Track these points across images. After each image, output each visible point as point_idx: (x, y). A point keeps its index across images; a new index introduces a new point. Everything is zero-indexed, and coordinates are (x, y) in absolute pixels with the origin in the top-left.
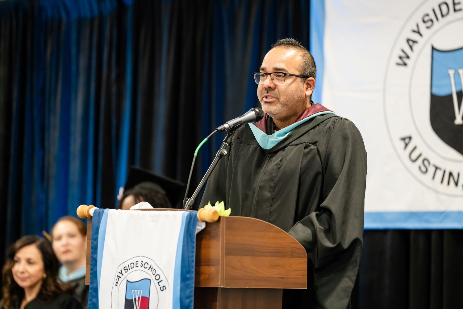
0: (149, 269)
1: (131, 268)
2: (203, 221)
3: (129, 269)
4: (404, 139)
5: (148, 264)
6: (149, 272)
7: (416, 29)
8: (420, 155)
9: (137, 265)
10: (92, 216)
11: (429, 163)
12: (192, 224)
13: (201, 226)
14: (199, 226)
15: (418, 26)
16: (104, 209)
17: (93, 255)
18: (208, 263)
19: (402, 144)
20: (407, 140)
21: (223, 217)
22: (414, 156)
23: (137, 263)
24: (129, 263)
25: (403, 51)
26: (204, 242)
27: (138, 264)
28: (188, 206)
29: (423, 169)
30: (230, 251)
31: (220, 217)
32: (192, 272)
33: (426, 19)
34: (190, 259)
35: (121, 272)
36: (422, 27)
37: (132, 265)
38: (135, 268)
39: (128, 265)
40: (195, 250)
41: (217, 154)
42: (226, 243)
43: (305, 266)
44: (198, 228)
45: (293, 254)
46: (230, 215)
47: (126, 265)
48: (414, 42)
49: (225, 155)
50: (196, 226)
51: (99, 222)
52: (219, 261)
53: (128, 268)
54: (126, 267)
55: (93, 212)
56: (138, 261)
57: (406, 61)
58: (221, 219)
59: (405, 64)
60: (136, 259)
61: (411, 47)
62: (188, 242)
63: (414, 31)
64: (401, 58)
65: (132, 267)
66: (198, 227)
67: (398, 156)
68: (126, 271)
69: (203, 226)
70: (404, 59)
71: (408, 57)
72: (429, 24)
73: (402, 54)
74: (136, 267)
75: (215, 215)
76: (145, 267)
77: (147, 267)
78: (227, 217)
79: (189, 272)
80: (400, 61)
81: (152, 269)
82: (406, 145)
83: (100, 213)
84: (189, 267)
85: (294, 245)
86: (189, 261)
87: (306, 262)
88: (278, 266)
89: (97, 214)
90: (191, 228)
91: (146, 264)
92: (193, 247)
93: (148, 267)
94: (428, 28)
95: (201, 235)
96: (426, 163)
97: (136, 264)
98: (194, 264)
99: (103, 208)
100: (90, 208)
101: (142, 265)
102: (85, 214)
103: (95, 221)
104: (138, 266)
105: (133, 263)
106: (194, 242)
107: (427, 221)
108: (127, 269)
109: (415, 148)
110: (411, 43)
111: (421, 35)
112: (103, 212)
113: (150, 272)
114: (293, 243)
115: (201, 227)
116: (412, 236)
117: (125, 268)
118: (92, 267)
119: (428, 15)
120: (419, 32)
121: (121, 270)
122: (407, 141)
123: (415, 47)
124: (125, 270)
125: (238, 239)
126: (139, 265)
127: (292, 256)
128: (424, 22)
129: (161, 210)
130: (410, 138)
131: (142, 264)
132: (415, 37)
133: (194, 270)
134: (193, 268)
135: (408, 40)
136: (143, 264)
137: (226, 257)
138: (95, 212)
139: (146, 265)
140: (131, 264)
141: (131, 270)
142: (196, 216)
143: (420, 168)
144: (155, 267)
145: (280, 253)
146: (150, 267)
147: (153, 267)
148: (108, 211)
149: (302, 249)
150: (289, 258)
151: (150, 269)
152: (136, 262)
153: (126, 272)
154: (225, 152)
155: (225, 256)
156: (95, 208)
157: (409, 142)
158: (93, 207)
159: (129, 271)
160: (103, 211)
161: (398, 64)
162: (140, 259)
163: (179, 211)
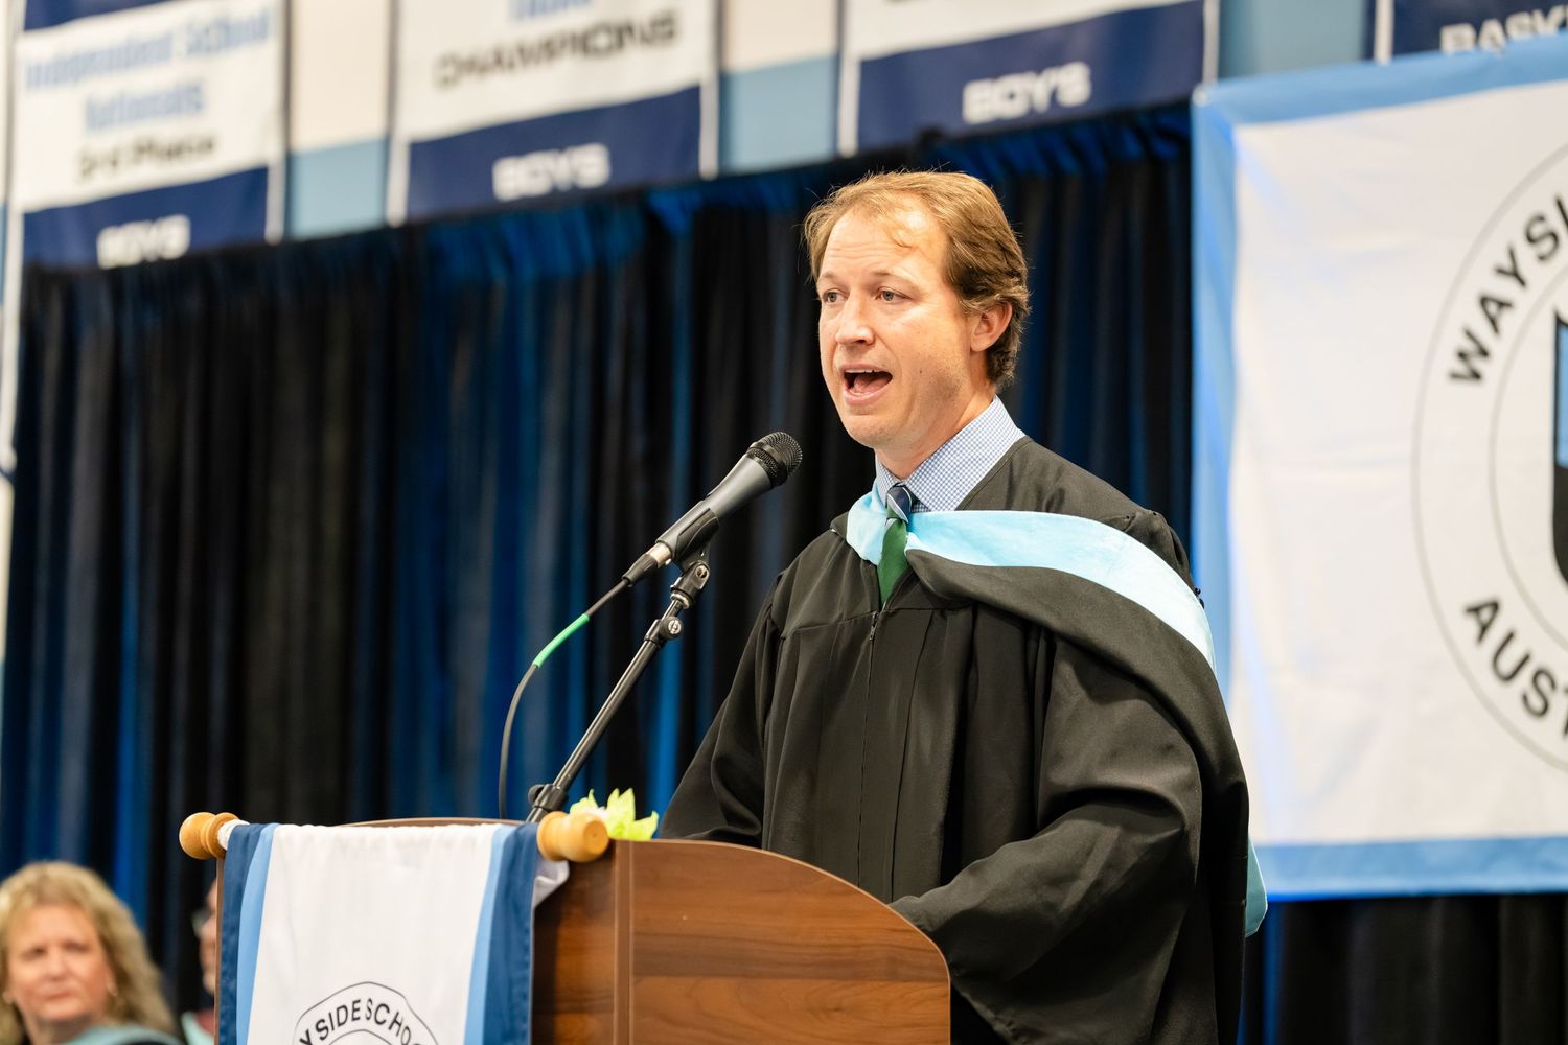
0: (390, 1028)
1: (339, 1025)
2: (559, 858)
3: (333, 1029)
4: (1475, 610)
5: (388, 1011)
6: (391, 1035)
7: (1506, 264)
8: (1525, 660)
9: (356, 1014)
10: (226, 848)
11: (1553, 685)
12: (520, 869)
13: (553, 877)
14: (546, 875)
15: (1512, 255)
16: (262, 826)
17: (228, 982)
18: (582, 1004)
19: (1471, 626)
20: (1484, 612)
21: (626, 843)
22: (1508, 662)
23: (357, 1006)
24: (330, 1007)
25: (1469, 335)
26: (565, 933)
27: (358, 1009)
28: (540, 809)
29: (1537, 703)
30: (649, 961)
31: (612, 843)
32: (524, 1034)
33: (1537, 230)
34: (516, 990)
35: (306, 1039)
36: (1526, 258)
37: (342, 1012)
38: (350, 1025)
39: (330, 1015)
40: (531, 958)
41: (648, 634)
42: (637, 934)
43: (943, 1011)
44: (539, 881)
45: (894, 969)
46: (655, 836)
47: (322, 1012)
48: (1502, 305)
49: (675, 636)
50: (535, 876)
51: (243, 873)
52: (612, 997)
53: (328, 1023)
54: (323, 1021)
55: (228, 837)
56: (359, 1001)
57: (1479, 364)
58: (618, 850)
59: (1476, 376)
60: (352, 995)
61: (1493, 322)
62: (507, 934)
63: (1501, 271)
64: (1462, 356)
65: (342, 1020)
66: (541, 878)
67: (1460, 663)
68: (324, 1033)
69: (561, 874)
70: (1471, 363)
71: (1484, 353)
72: (1547, 245)
73: (1468, 346)
74: (354, 1019)
75: (595, 835)
76: (380, 1019)
77: (384, 1021)
78: (640, 845)
79: (510, 1035)
80: (1460, 367)
81: (400, 1025)
82: (1484, 629)
83: (247, 839)
84: (512, 1019)
85: (899, 938)
86: (510, 993)
87: (947, 995)
88: (837, 1010)
89: (240, 843)
90: (520, 882)
91: (383, 1009)
92: (526, 949)
93: (390, 1018)
94: (1542, 258)
95: (553, 909)
96: (1544, 682)
97: (355, 1010)
98: (529, 1005)
99: (261, 823)
100: (221, 823)
101: (368, 1015)
102: (203, 844)
103: (231, 866)
104: (358, 1018)
105: (344, 1007)
106: (527, 932)
107: (1549, 867)
108: (326, 1028)
109: (1510, 637)
110: (1492, 308)
111: (1522, 282)
112: (258, 835)
113: (395, 1036)
114: (894, 930)
115: (555, 877)
116: (1505, 914)
117: (321, 1026)
118: (223, 1023)
119: (1541, 219)
120: (1516, 274)
121: (307, 1033)
122: (1486, 614)
123: (1507, 320)
124: (319, 1030)
125: (684, 918)
126: (363, 1013)
127: (893, 976)
128: (1531, 240)
129: (432, 824)
130: (1495, 606)
131: (370, 1010)
132: (1505, 288)
133: (528, 1026)
134: (524, 1019)
135: (1484, 301)
136: (373, 1009)
137: (636, 983)
138: (235, 835)
139: (382, 1012)
140: (338, 1009)
141: (339, 1031)
142: (533, 839)
143: (1525, 699)
144: (408, 1019)
145: (846, 965)
146: (395, 1021)
147: (403, 1019)
148: (272, 831)
149: (924, 950)
150: (882, 984)
151: (396, 1026)
152: (355, 1003)
153: (322, 1038)
154: (675, 626)
155: (632, 979)
156: (236, 822)
157: (1491, 620)
158: (230, 819)
159: (332, 1035)
160: (257, 830)
161: (1455, 376)
162: (363, 993)
163: (484, 826)
